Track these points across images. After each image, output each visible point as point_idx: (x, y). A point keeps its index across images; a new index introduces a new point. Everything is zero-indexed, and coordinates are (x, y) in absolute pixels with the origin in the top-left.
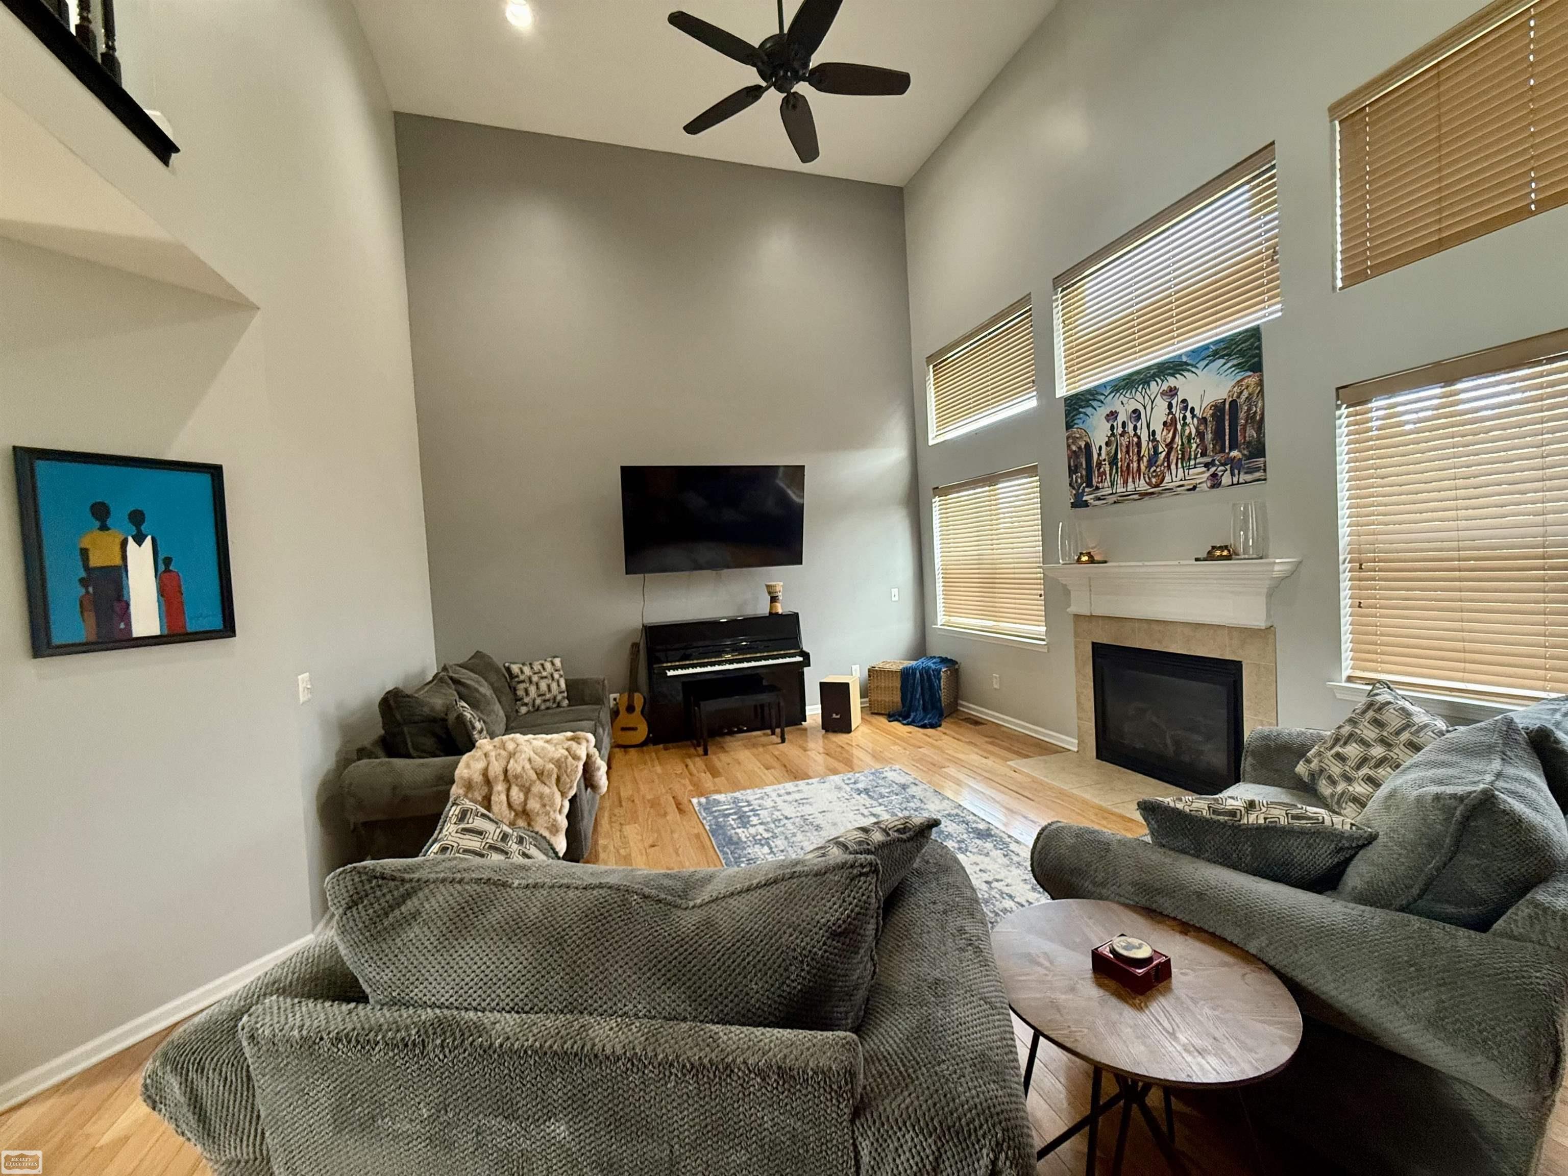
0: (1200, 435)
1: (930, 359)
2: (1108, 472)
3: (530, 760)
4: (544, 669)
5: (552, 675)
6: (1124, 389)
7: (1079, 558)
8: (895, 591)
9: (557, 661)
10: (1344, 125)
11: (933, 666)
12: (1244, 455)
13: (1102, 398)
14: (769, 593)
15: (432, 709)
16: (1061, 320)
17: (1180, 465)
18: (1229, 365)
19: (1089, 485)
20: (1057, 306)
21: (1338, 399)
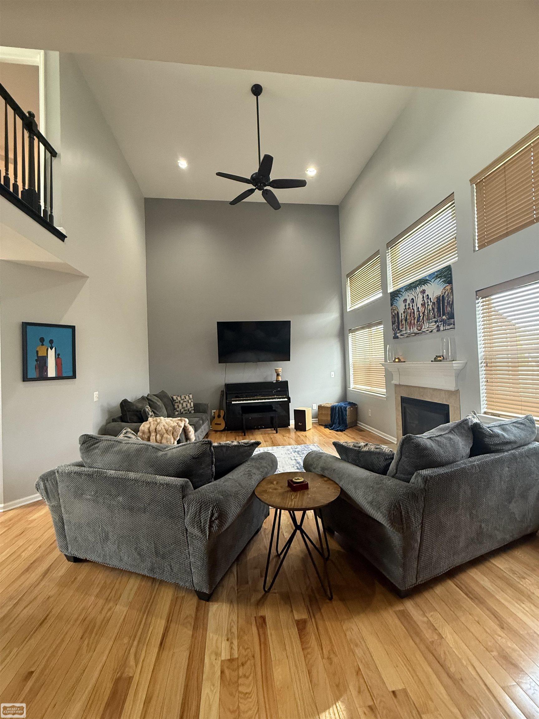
0: (433, 309)
1: (348, 276)
2: (404, 324)
3: (164, 426)
4: (185, 398)
5: (188, 401)
6: (408, 290)
7: (395, 360)
8: (333, 373)
9: (191, 396)
10: (477, 185)
11: (344, 405)
12: (447, 318)
13: (402, 293)
14: (276, 372)
15: (137, 407)
16: (390, 260)
17: (427, 322)
18: (441, 281)
19: (399, 330)
20: (389, 255)
21: (477, 295)
